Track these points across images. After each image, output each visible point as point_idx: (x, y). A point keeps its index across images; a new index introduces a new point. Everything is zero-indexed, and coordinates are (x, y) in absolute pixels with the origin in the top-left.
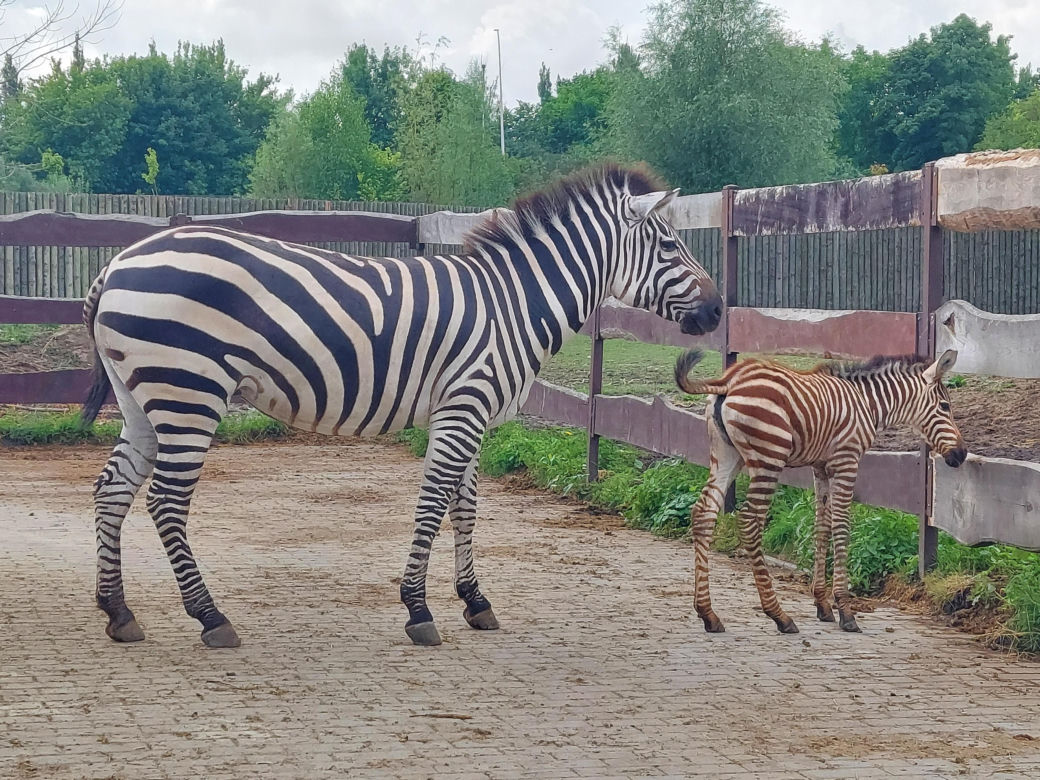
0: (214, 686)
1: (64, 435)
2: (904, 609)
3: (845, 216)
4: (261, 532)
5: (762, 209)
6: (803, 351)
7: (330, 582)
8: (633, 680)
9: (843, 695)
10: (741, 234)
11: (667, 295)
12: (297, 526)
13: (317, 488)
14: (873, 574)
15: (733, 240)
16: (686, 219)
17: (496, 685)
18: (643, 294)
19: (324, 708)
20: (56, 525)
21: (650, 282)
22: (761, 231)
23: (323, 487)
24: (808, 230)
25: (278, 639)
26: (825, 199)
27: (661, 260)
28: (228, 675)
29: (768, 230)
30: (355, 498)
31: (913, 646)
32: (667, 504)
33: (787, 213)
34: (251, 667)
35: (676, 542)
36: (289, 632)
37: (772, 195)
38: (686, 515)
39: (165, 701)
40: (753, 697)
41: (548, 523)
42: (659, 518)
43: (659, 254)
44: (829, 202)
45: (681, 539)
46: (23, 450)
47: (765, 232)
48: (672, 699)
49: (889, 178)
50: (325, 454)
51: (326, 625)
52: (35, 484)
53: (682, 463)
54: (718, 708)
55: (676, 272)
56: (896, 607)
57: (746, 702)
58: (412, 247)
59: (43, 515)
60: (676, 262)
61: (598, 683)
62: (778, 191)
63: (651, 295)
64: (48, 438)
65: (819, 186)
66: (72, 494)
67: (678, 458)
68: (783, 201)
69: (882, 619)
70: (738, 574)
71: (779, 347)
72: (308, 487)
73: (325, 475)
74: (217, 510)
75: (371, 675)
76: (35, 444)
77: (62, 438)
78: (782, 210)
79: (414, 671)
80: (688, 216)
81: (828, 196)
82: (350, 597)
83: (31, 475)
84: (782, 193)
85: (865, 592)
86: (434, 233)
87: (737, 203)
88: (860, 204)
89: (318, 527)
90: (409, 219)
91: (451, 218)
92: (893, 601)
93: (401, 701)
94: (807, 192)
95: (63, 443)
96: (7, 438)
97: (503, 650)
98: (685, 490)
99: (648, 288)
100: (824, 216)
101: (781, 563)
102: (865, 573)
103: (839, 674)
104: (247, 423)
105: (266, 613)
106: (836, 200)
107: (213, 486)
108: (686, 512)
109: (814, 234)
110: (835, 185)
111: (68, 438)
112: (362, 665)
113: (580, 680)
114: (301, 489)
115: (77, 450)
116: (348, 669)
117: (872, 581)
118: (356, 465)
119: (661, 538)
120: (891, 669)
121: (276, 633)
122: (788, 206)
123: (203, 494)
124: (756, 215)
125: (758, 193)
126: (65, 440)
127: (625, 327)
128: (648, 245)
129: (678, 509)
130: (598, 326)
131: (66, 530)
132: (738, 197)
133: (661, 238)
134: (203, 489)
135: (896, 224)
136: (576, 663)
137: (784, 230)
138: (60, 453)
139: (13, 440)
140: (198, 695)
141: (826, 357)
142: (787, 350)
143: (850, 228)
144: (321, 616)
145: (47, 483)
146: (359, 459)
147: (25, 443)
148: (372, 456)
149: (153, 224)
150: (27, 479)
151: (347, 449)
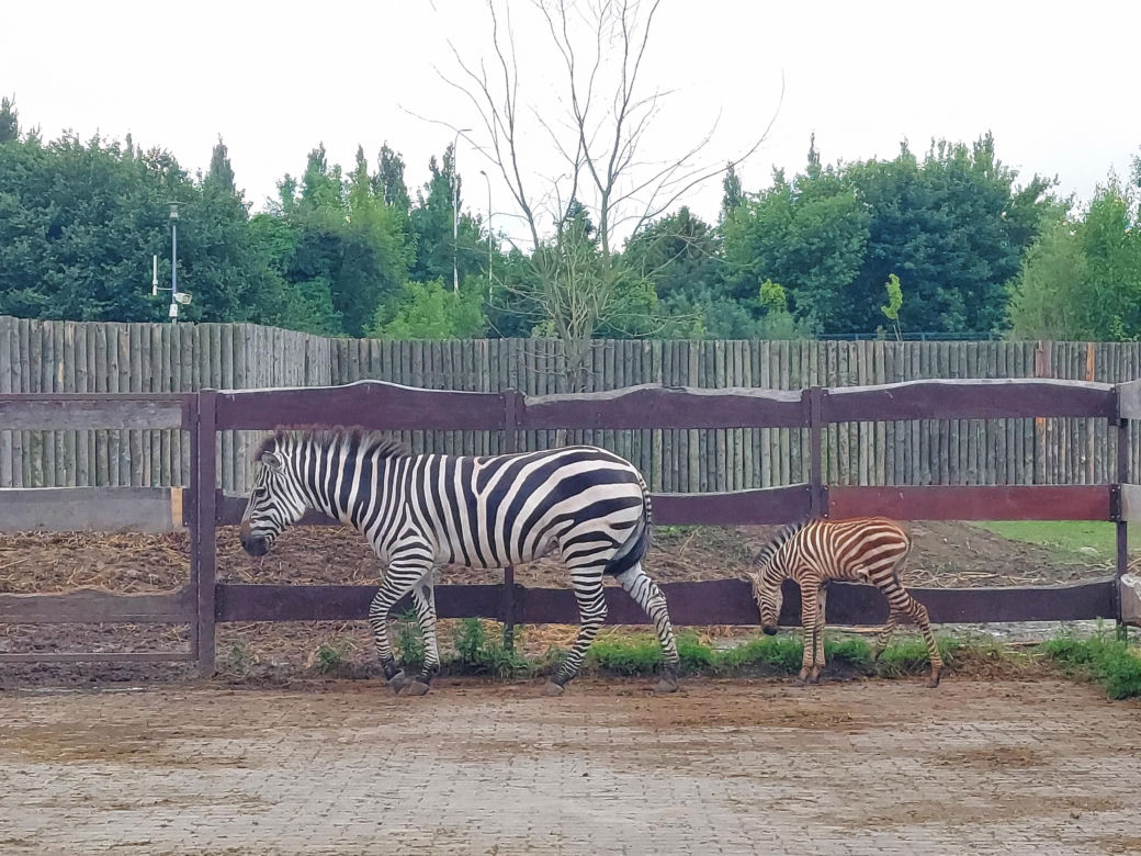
4: (854, 807)
12: (903, 800)
13: (956, 743)
20: (608, 791)
23: (965, 743)
30: (1000, 758)
46: (623, 682)
50: (992, 694)
52: (613, 730)
58: (1112, 423)
59: (600, 776)
64: (654, 667)
66: (652, 746)
72: (948, 741)
73: (976, 724)
74: (813, 774)
76: (639, 674)
83: (613, 717)
86: (1136, 406)
89: (930, 802)
90: (1106, 387)
96: (605, 667)
104: (900, 650)
107: (826, 738)
114: (933, 745)
115: (688, 684)
118: (1027, 711)
123: (808, 750)
131: (616, 798)
134: (813, 741)
139: (612, 670)
145: (628, 730)
146: (1033, 702)
147: (626, 674)
148: (1052, 697)
149: (781, 400)
150: (607, 724)
151: (1024, 687)
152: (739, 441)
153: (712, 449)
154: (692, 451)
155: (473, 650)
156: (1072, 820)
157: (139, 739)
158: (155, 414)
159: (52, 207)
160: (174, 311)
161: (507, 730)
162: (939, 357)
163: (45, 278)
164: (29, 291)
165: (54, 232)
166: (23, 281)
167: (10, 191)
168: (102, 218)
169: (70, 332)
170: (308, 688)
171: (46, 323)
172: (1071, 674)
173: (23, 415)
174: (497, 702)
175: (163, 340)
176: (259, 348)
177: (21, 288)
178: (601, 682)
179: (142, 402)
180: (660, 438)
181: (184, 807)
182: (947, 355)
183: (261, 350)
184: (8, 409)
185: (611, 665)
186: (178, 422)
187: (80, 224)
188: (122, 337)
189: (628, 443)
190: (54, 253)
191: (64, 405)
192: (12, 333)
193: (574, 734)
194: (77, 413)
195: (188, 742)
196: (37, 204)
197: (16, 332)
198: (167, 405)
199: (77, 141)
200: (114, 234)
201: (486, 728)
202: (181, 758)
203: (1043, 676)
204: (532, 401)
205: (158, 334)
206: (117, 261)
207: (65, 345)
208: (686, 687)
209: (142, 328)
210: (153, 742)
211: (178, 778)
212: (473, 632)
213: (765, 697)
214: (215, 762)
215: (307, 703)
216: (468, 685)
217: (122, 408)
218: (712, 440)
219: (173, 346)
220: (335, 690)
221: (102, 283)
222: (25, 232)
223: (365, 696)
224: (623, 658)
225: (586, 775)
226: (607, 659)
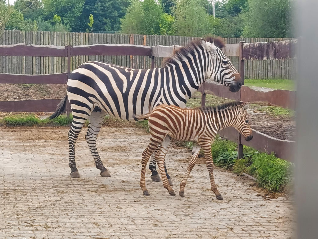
0: (26, 224)
1: (28, 123)
2: (288, 198)
3: (275, 55)
5: (251, 50)
6: (262, 103)
7: (90, 183)
8: (175, 225)
9: (247, 233)
10: (245, 59)
11: (224, 78)
13: (107, 145)
14: (280, 185)
15: (243, 61)
16: (229, 53)
17: (126, 226)
18: (216, 77)
19: (60, 234)
20: (9, 158)
21: (219, 74)
22: (250, 58)
23: (109, 145)
24: (264, 59)
25: (59, 206)
26: (269, 48)
27: (222, 67)
28: (33, 220)
29: (252, 58)
31: (283, 213)
32: (221, 154)
33: (258, 52)
34: (43, 217)
35: (221, 169)
36: (64, 203)
37: (254, 45)
38: (226, 159)
39: (6, 230)
40: (214, 233)
41: (180, 161)
42: (218, 160)
43: (222, 65)
44: (270, 50)
45: (223, 168)
46: (13, 128)
47: (251, 59)
48: (184, 233)
49: (288, 41)
50: (116, 131)
51: (79, 201)
52: (10, 141)
53: (227, 140)
54: (199, 237)
55: (227, 71)
56: (285, 197)
57: (210, 235)
58: (150, 57)
59: (6, 154)
60: (227, 68)
61: (162, 226)
62: (256, 44)
63: (219, 78)
64: (22, 124)
65: (267, 43)
67: (225, 138)
68: (257, 48)
69: (278, 202)
70: (236, 182)
71: (255, 101)
72: (104, 144)
73: (112, 140)
75: (84, 221)
76: (18, 126)
77: (27, 124)
78: (257, 51)
79: (100, 220)
80: (230, 52)
81: (270, 47)
82: (94, 189)
83: (10, 138)
84: (257, 44)
85: (277, 191)
86: (157, 53)
87: (244, 48)
88: (279, 50)
90: (149, 47)
91: (162, 47)
92: (285, 195)
93: (88, 232)
94: (264, 45)
95: (27, 126)
96: (8, 123)
97: (136, 212)
98: (227, 150)
99: (218, 75)
100: (269, 54)
101: (253, 178)
102: (278, 184)
103: (250, 224)
105: (61, 195)
106: (272, 48)
108: (227, 158)
109: (266, 60)
110: (272, 43)
111: (29, 124)
112: (83, 217)
113: (156, 225)
115: (32, 128)
116: (76, 218)
117: (279, 187)
118: (126, 136)
119: (217, 167)
120: (269, 222)
121: (60, 203)
122: (258, 50)
123: (66, 147)
124: (249, 52)
125: (250, 45)
126: (28, 125)
127: (212, 90)
128: (218, 62)
129: (224, 157)
130: (204, 90)
131: (11, 160)
132: (244, 46)
133: (222, 60)
135: (290, 58)
136: (159, 218)
137: (257, 58)
138: (25, 130)
139: (10, 124)
140: (19, 228)
141: (269, 105)
142: (258, 102)
143: (277, 59)
144: (79, 197)
145: (14, 141)
146: (127, 134)
147: (14, 126)
148: (133, 132)
149: (59, 49)
150: (9, 140)
151: (125, 129)
152: (47, 60)
153: (39, 62)
154: (34, 63)
156: (137, 165)
162: (104, 38)
172: (138, 126)
178: (7, 128)
180: (24, 59)
182: (106, 37)
185: (10, 123)
189: (15, 60)
203: (130, 127)
208: (31, 129)
213: (53, 132)
218: (39, 60)
224: (13, 121)
225: (2, 154)
226: (9, 121)
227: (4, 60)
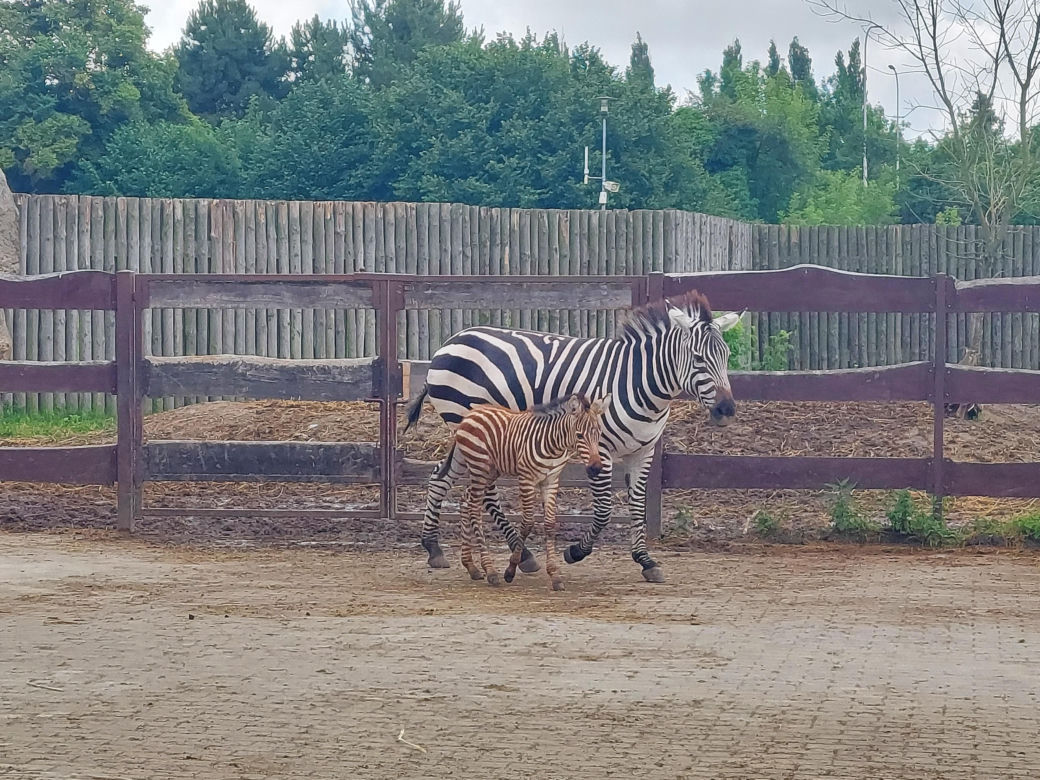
96: (1031, 538)
139: (1037, 541)
155: (903, 520)
157: (598, 595)
158: (607, 295)
159: (492, 102)
160: (603, 198)
161: (941, 597)
163: (487, 168)
164: (472, 180)
165: (494, 126)
166: (466, 171)
167: (455, 88)
168: (537, 114)
169: (515, 218)
170: (748, 552)
171: (493, 210)
173: (489, 295)
174: (929, 569)
175: (600, 226)
176: (687, 233)
177: (465, 178)
178: (1028, 551)
179: (596, 284)
181: (647, 660)
183: (690, 235)
184: (474, 290)
185: (1036, 537)
186: (629, 303)
187: (518, 118)
188: (563, 223)
190: (494, 145)
191: (525, 286)
192: (464, 220)
193: (1006, 601)
194: (536, 294)
195: (643, 599)
196: (480, 100)
197: (467, 218)
198: (618, 287)
199: (511, 42)
200: (550, 128)
201: (919, 594)
202: (639, 614)
204: (962, 285)
205: (595, 220)
206: (553, 152)
207: (512, 231)
209: (581, 214)
210: (612, 599)
211: (639, 634)
212: (903, 503)
214: (670, 618)
215: (747, 565)
216: (900, 552)
217: (578, 290)
219: (609, 231)
220: (774, 554)
221: (538, 172)
222: (469, 126)
223: (802, 560)
225: (1022, 641)
226: (1032, 531)
227: (999, 323)
